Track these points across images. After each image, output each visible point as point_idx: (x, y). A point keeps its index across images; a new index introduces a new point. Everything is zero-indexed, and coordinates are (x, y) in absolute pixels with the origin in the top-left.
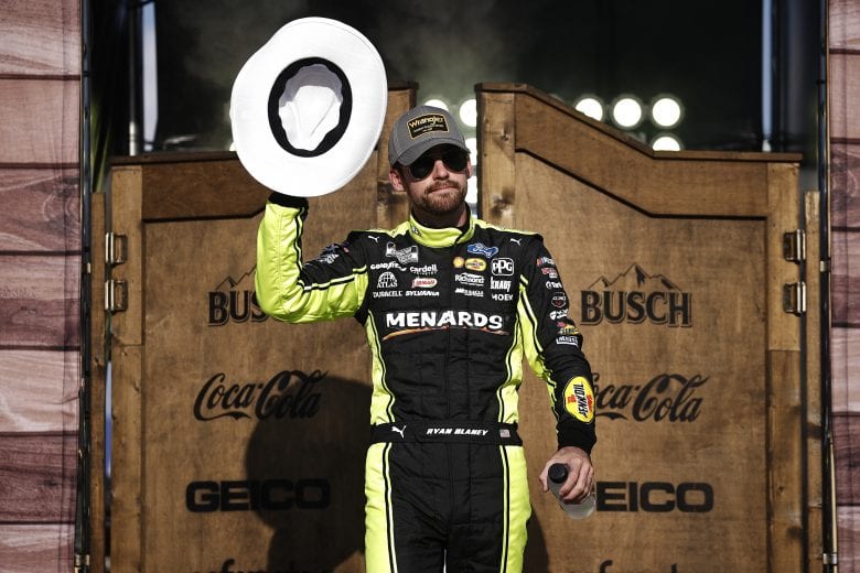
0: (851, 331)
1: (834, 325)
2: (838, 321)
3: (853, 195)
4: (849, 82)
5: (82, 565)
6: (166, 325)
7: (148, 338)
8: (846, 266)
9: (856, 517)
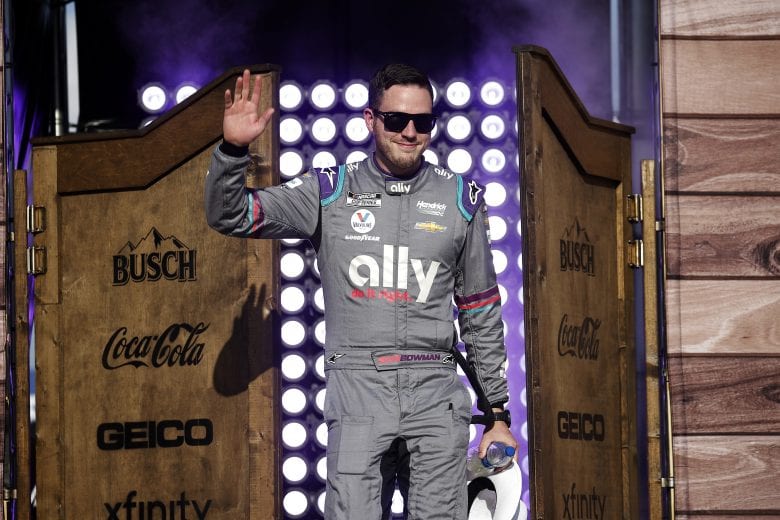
0: (683, 283)
1: (669, 278)
2: (672, 274)
3: (683, 163)
4: (678, 64)
5: (11, 499)
6: (79, 285)
7: (65, 298)
8: (678, 226)
9: (690, 445)
